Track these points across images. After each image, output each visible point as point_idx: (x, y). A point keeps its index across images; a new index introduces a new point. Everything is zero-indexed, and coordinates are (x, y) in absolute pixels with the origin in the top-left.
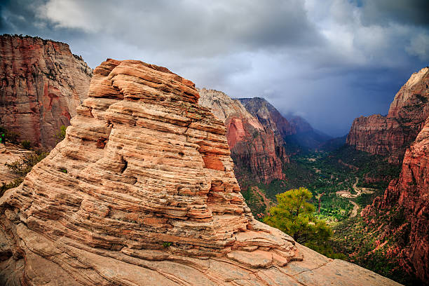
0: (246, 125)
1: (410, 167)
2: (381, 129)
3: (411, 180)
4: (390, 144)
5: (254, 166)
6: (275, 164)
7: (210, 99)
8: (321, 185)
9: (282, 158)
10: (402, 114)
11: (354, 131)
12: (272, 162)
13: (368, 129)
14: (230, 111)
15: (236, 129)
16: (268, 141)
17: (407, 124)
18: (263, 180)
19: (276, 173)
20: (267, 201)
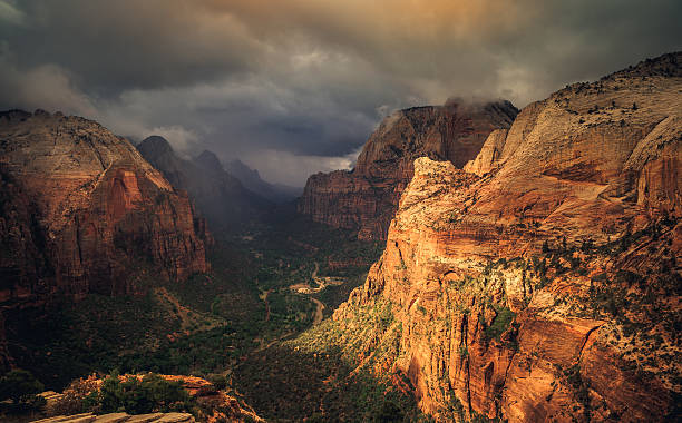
0: (144, 183)
1: (397, 245)
2: (346, 191)
3: (398, 263)
4: (358, 213)
5: (158, 252)
6: (194, 247)
8: (266, 278)
9: (203, 237)
10: (373, 171)
11: (309, 193)
12: (189, 245)
13: (329, 190)
14: (112, 158)
15: (126, 189)
16: (181, 211)
17: (380, 185)
18: (175, 275)
19: (195, 264)
20: (183, 311)
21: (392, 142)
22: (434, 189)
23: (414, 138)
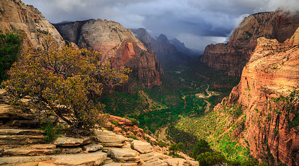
0: (136, 48)
1: (246, 79)
2: (223, 53)
3: (246, 87)
4: (229, 63)
5: (141, 76)
6: (155, 75)
7: (110, 27)
8: (185, 90)
9: (159, 71)
10: (237, 44)
11: (206, 54)
12: (153, 74)
13: (216, 52)
14: (124, 37)
15: (129, 50)
16: (150, 59)
17: (240, 51)
18: (147, 86)
19: (156, 82)
20: (150, 101)
21: (247, 30)
22: (267, 52)
23: (258, 28)
